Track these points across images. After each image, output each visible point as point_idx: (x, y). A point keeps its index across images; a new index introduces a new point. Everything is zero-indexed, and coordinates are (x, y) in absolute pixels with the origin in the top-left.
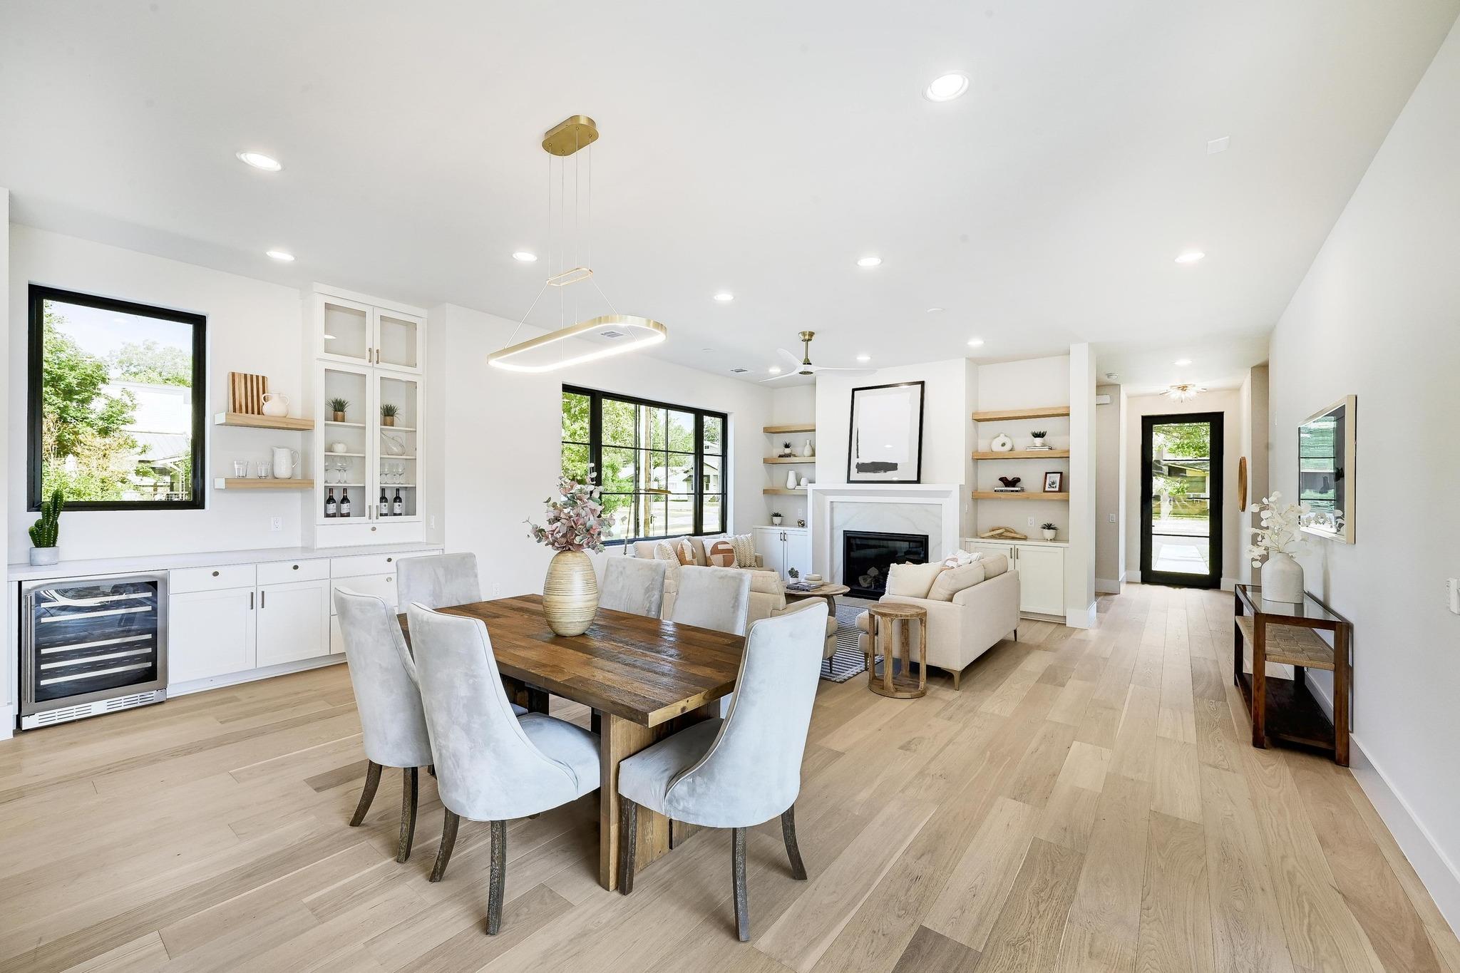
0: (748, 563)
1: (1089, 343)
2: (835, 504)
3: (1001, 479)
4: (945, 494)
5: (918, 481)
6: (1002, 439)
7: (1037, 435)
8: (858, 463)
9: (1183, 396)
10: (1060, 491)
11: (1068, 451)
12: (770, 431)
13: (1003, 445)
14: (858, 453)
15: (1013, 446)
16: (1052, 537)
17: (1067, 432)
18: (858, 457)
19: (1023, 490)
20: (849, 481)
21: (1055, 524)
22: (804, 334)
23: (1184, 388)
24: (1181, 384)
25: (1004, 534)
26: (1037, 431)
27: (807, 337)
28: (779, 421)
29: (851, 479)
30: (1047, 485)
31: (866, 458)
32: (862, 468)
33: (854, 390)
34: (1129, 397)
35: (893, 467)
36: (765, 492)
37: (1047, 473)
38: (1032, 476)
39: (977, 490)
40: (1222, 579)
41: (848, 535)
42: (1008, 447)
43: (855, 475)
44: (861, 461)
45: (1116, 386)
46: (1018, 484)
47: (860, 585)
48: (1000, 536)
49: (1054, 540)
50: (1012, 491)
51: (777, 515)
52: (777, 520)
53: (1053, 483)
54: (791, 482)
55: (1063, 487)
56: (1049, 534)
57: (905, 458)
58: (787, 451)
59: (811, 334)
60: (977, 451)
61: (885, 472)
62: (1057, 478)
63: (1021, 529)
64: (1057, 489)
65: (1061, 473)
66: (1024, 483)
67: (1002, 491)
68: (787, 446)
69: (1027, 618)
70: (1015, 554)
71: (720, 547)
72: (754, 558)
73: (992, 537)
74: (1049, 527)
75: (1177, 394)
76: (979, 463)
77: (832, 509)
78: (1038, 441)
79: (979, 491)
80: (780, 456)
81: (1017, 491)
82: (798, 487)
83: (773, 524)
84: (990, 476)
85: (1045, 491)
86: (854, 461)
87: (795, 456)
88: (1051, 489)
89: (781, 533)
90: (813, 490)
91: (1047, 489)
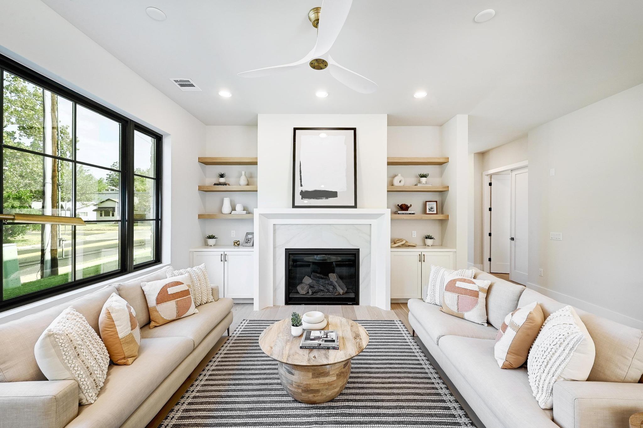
1: (469, 116)
2: (277, 227)
3: (398, 205)
5: (355, 207)
6: (400, 178)
7: (422, 176)
8: (302, 191)
10: (437, 213)
11: (448, 187)
12: (205, 162)
13: (400, 182)
14: (301, 182)
16: (431, 245)
18: (301, 186)
19: (412, 214)
20: (294, 206)
21: (433, 235)
26: (423, 173)
28: (211, 153)
29: (296, 205)
30: (427, 210)
31: (309, 187)
32: (305, 195)
33: (295, 129)
35: (334, 194)
36: (200, 216)
37: (427, 202)
41: (290, 252)
42: (403, 183)
43: (299, 201)
44: (304, 189)
46: (410, 209)
47: (298, 293)
50: (406, 214)
51: (211, 238)
52: (211, 241)
53: (432, 208)
54: (226, 208)
56: (429, 242)
57: (342, 188)
58: (222, 180)
61: (327, 199)
62: (434, 205)
64: (435, 212)
65: (437, 202)
67: (398, 213)
68: (222, 176)
70: (422, 259)
74: (429, 237)
77: (275, 230)
78: (423, 180)
80: (215, 184)
81: (409, 214)
82: (233, 212)
83: (206, 245)
85: (426, 214)
86: (298, 189)
87: (230, 185)
88: (431, 212)
89: (222, 255)
90: (259, 214)
91: (428, 212)
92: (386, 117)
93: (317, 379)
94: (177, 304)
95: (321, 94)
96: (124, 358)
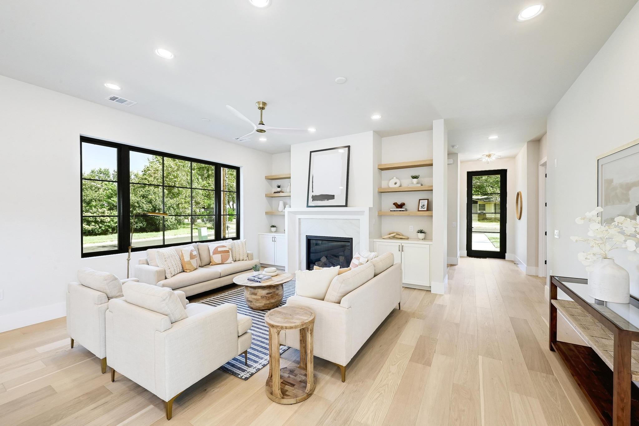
0: (241, 258)
1: (445, 120)
2: (301, 220)
3: (394, 204)
4: (361, 213)
5: (346, 206)
6: (395, 180)
7: (414, 177)
9: (489, 160)
10: (428, 210)
11: (432, 186)
12: (271, 179)
13: (396, 183)
14: (313, 189)
15: (401, 184)
16: (423, 238)
17: (431, 176)
18: (313, 192)
19: (406, 210)
20: (308, 206)
21: (425, 230)
22: (259, 103)
23: (489, 156)
24: (487, 153)
25: (396, 236)
26: (414, 175)
27: (261, 106)
28: (275, 173)
30: (420, 207)
31: (317, 192)
32: (315, 198)
33: (311, 152)
34: (461, 162)
35: (332, 197)
36: (267, 213)
37: (420, 200)
38: (411, 202)
39: (381, 211)
40: (506, 254)
41: (309, 238)
42: (398, 185)
43: (311, 203)
44: (314, 194)
45: (456, 154)
46: (404, 207)
48: (394, 237)
49: (424, 239)
50: (400, 211)
51: (273, 226)
52: (273, 229)
53: (423, 206)
54: (281, 208)
55: (429, 208)
56: (421, 236)
57: (339, 191)
58: (279, 189)
59: (264, 104)
60: (381, 187)
61: (328, 200)
62: (426, 202)
63: (406, 233)
64: (426, 209)
65: (428, 200)
66: (407, 206)
67: (394, 211)
68: (279, 187)
69: (408, 288)
70: (401, 249)
71: (220, 249)
72: (246, 255)
73: (390, 238)
74: (421, 232)
75: (485, 159)
76: (382, 195)
77: (299, 223)
78: (415, 180)
79: (382, 211)
80: (275, 193)
81: (403, 211)
82: (284, 210)
83: (271, 232)
84: (388, 202)
85: (419, 211)
86: (311, 194)
87: (283, 192)
88: (423, 209)
89: (273, 237)
90: (288, 212)
91: (420, 209)
92: (371, 133)
93: (251, 295)
94: (221, 256)
95: (312, 130)
96: (186, 269)
